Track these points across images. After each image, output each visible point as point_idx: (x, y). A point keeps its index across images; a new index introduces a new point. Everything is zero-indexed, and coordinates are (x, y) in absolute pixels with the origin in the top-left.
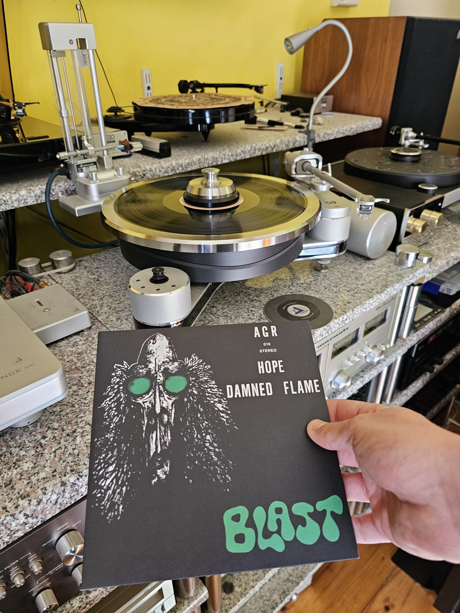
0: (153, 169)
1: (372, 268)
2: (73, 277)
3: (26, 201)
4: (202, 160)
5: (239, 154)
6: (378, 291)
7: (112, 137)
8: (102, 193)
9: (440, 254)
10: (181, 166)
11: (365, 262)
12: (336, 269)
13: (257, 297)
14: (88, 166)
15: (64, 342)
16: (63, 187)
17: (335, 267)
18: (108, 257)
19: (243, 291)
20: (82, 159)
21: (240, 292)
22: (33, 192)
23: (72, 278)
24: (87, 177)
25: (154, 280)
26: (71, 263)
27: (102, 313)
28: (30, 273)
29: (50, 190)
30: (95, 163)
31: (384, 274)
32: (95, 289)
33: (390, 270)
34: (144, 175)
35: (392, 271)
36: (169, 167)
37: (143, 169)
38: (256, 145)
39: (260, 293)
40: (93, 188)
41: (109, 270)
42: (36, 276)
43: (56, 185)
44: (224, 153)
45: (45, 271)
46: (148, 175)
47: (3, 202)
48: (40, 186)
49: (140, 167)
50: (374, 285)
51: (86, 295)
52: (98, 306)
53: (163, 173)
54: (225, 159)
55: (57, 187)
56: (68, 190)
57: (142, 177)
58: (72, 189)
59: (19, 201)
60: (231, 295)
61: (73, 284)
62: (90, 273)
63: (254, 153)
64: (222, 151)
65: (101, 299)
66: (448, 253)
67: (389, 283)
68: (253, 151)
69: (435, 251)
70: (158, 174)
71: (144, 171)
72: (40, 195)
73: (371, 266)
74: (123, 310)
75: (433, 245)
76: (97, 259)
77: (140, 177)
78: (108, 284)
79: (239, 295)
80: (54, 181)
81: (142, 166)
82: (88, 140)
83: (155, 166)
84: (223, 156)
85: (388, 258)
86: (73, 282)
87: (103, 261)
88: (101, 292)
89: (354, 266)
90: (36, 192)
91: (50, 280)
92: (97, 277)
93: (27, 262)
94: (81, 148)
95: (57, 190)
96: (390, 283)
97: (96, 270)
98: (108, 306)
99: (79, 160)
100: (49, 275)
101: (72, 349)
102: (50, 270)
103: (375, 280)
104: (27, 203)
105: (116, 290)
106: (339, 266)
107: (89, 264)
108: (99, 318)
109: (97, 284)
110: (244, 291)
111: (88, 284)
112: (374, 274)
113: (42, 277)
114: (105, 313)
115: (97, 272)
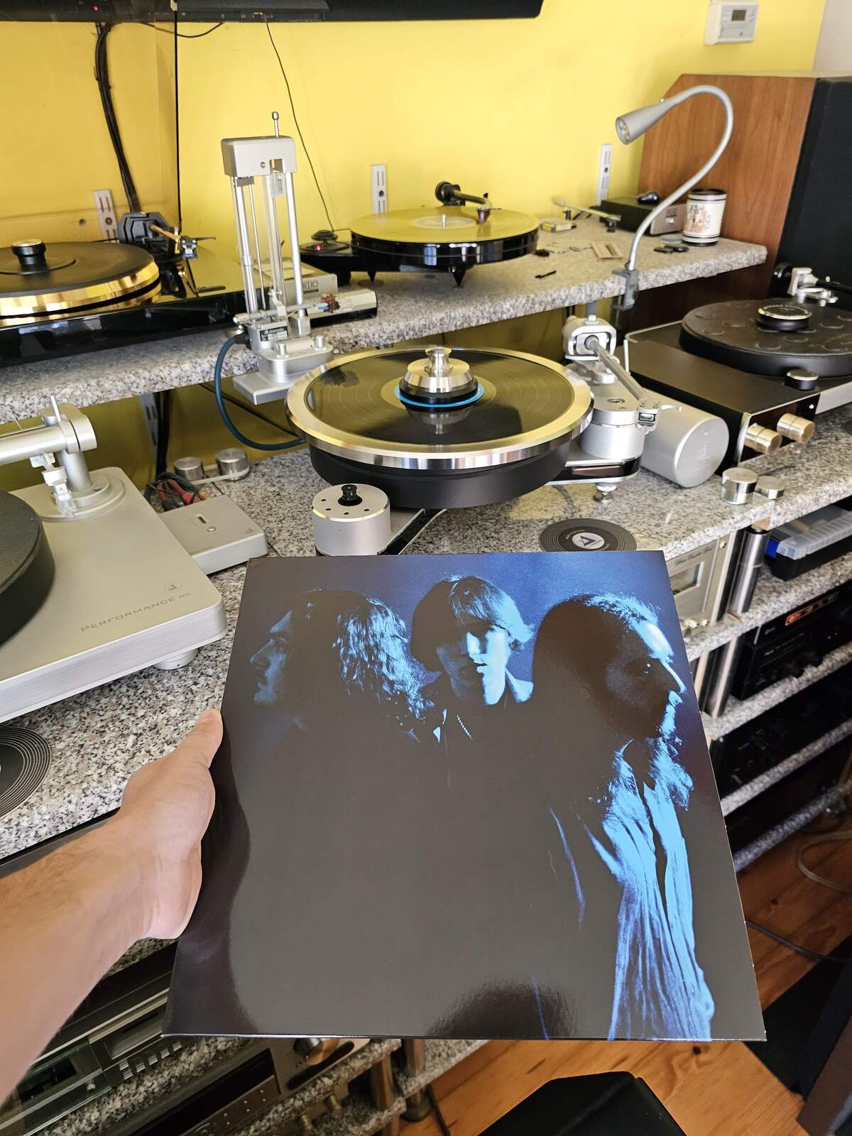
0: (371, 335)
1: (681, 502)
2: (246, 488)
3: (189, 378)
4: (446, 320)
5: (506, 311)
6: (677, 536)
7: (315, 284)
8: (291, 372)
9: (805, 486)
10: (413, 329)
11: (674, 492)
12: (625, 499)
13: (495, 532)
14: (276, 332)
15: (226, 575)
16: (240, 359)
17: (626, 497)
18: (296, 462)
19: (477, 523)
20: (268, 323)
21: (473, 524)
22: (200, 366)
23: (244, 489)
24: (273, 349)
25: (343, 502)
26: (245, 468)
27: (280, 540)
28: (189, 477)
29: (221, 364)
30: (285, 328)
31: (697, 512)
32: (274, 506)
33: (707, 506)
34: (356, 343)
35: (711, 508)
36: (394, 331)
37: (355, 334)
38: (536, 295)
39: (501, 528)
40: (279, 366)
41: (295, 481)
42: (195, 483)
43: (230, 357)
44: (482, 308)
45: (208, 477)
46: (363, 343)
47: (160, 379)
48: (209, 358)
49: (351, 331)
50: (675, 527)
51: (260, 513)
52: (276, 530)
53: (385, 341)
54: (483, 318)
55: (232, 359)
56: (247, 364)
57: (354, 346)
58: (252, 363)
59: (180, 379)
60: (459, 528)
61: (245, 498)
62: (269, 484)
63: (531, 308)
64: (479, 306)
65: (281, 521)
66: (821, 485)
67: (699, 526)
68: (530, 305)
69: (800, 479)
70: (377, 341)
71: (356, 337)
72: (209, 370)
73: (681, 498)
74: (308, 538)
75: (801, 471)
76: (280, 463)
77: (351, 346)
78: (292, 501)
79: (471, 528)
80: (229, 351)
81: (354, 330)
82: (278, 295)
83: (373, 329)
84: (480, 314)
85: (712, 487)
86: (245, 494)
87: (288, 467)
88: (281, 511)
89: (654, 496)
90: (204, 366)
91: (214, 490)
92: (278, 490)
93: (184, 463)
94: (268, 308)
95: (232, 364)
96: (701, 526)
97: (278, 479)
98: (288, 531)
99: (264, 324)
100: (213, 483)
101: (236, 584)
102: (215, 476)
103: (680, 519)
104: (190, 380)
105: (302, 510)
106: (631, 495)
107: (269, 470)
108: (275, 547)
109: (277, 501)
110: (480, 523)
111: (265, 498)
112: (681, 511)
113: (203, 485)
114: (284, 540)
115: (279, 482)
